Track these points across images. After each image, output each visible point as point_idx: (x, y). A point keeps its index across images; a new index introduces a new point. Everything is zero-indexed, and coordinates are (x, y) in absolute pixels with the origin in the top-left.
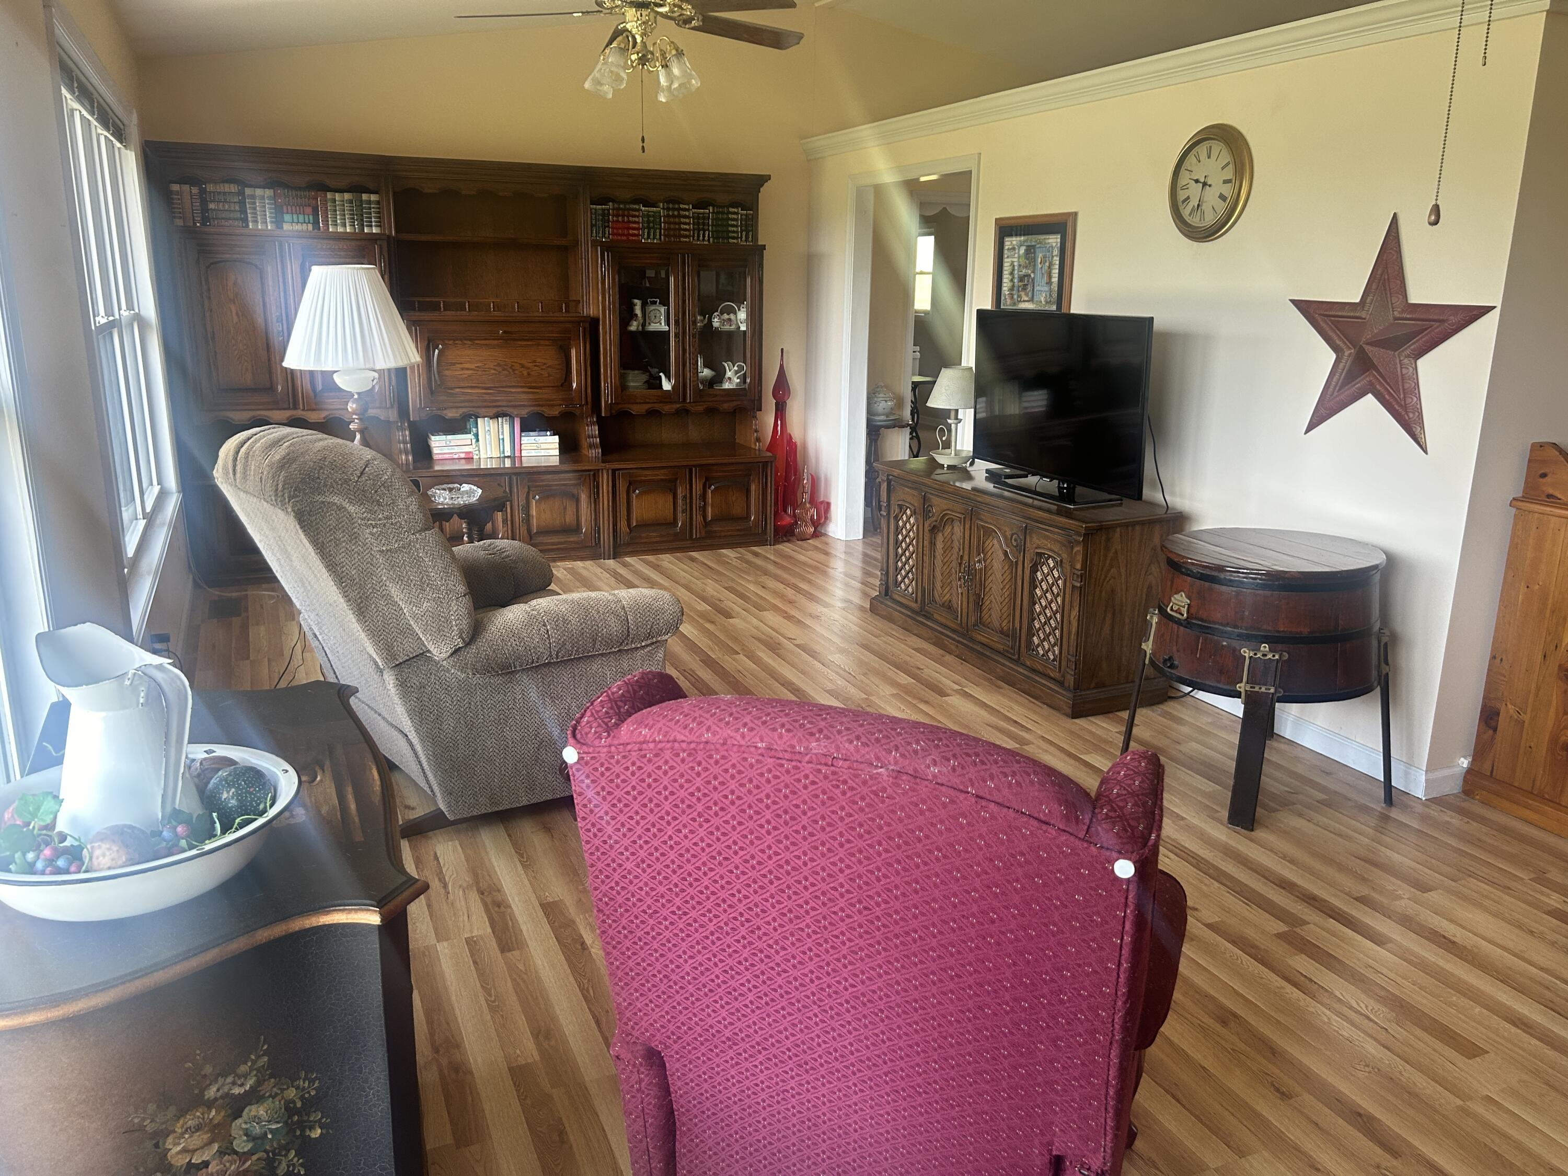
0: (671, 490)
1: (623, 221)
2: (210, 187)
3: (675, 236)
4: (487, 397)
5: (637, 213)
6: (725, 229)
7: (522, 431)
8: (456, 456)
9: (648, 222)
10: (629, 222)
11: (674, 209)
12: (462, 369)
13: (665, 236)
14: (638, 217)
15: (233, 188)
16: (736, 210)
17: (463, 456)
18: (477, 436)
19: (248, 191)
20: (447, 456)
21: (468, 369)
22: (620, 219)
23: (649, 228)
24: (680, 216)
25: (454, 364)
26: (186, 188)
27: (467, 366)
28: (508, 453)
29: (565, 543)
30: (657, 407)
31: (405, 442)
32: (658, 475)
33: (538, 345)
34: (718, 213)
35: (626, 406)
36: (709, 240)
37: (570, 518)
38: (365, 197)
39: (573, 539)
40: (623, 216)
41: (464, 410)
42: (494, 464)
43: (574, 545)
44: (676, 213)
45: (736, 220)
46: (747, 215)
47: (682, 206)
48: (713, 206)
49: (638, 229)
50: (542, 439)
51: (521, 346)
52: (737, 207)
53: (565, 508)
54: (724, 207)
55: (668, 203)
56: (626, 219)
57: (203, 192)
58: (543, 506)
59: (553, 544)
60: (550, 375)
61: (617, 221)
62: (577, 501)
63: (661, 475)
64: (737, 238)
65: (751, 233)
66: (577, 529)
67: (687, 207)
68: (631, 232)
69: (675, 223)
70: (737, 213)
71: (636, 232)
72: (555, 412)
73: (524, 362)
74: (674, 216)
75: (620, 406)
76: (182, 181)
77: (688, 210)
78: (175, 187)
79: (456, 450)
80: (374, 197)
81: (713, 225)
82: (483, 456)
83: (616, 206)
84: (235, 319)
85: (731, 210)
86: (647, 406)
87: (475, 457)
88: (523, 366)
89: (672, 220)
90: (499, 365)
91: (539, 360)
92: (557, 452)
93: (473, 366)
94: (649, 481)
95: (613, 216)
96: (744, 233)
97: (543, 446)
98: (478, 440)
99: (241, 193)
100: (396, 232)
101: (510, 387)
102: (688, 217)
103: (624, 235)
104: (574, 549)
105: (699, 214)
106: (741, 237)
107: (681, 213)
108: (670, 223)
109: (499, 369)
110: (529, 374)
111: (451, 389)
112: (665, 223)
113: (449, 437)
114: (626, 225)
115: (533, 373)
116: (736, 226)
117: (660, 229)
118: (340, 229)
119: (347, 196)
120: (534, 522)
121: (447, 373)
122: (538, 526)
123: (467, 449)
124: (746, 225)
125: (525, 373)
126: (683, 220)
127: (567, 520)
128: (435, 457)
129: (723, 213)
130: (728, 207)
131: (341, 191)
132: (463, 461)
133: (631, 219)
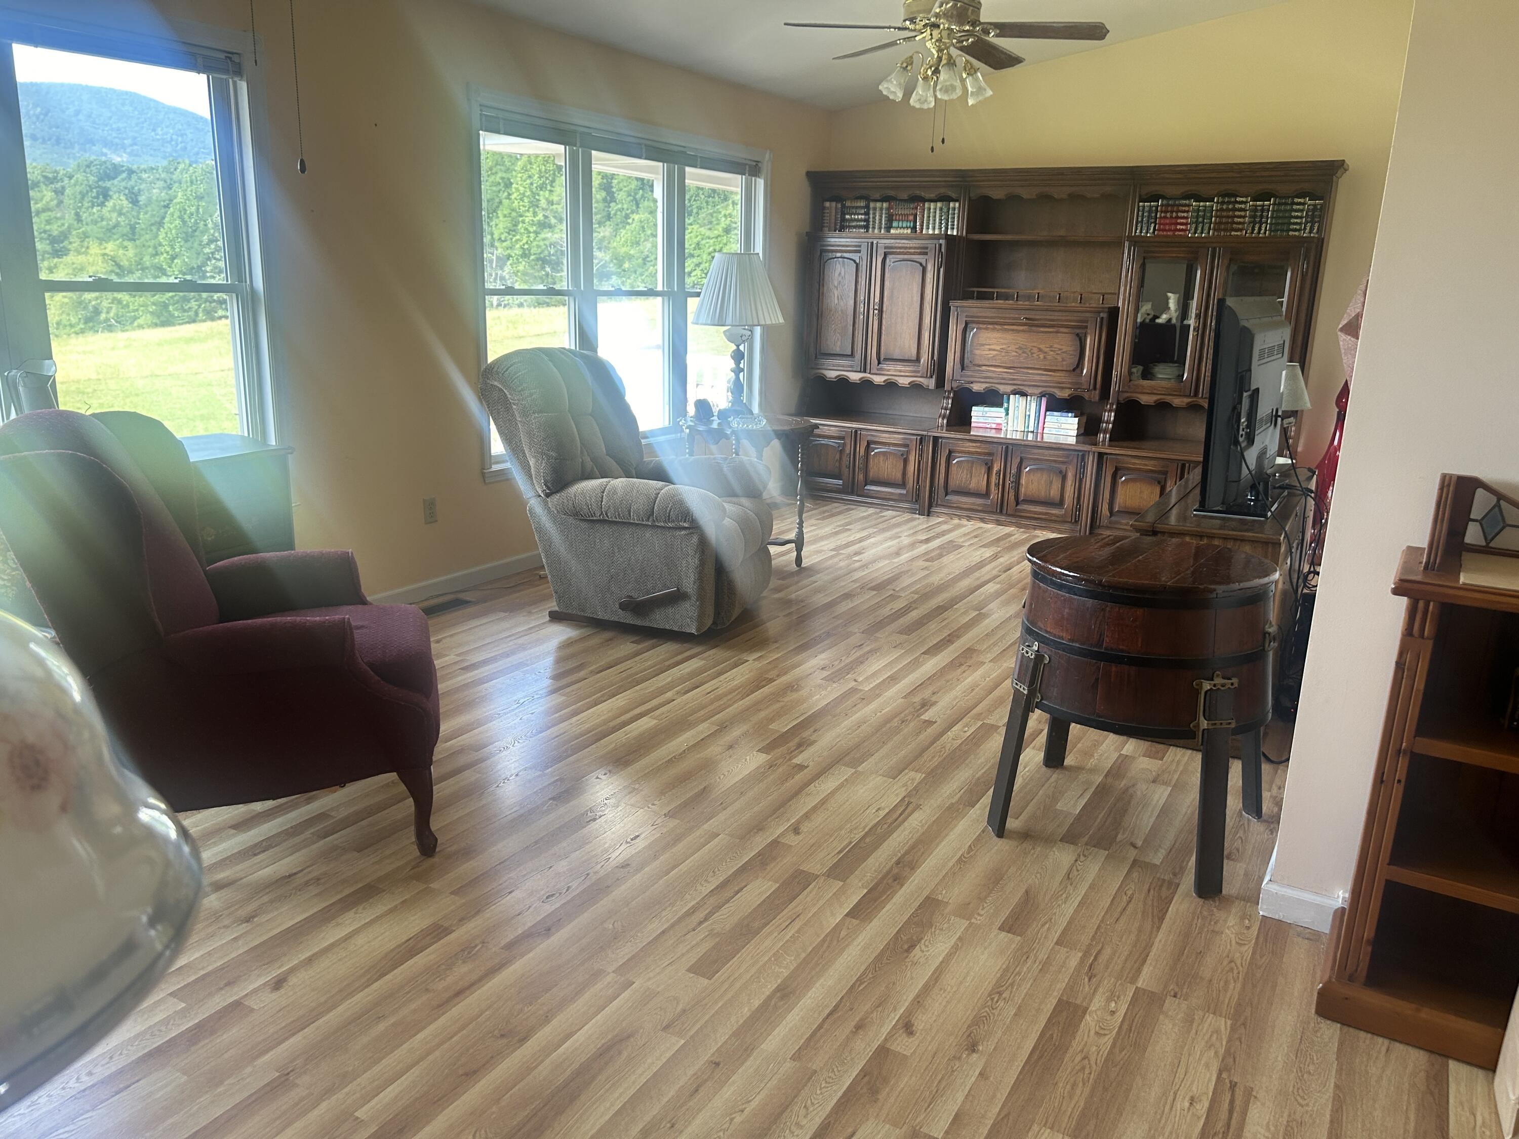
0: (1159, 482)
1: (1171, 217)
2: (848, 204)
3: (1225, 230)
4: (1005, 376)
5: (1187, 209)
6: (1286, 221)
7: (1047, 410)
8: (988, 426)
9: (1197, 217)
10: (1177, 217)
11: (1229, 203)
12: (990, 350)
13: (1214, 230)
14: (1188, 212)
15: (863, 204)
16: (1302, 200)
17: (994, 426)
18: (1007, 410)
19: (872, 205)
20: (981, 425)
21: (994, 350)
22: (1168, 215)
23: (1197, 223)
24: (1234, 210)
25: (983, 345)
26: (834, 204)
27: (992, 347)
28: (1031, 429)
29: (1046, 514)
30: (1168, 399)
31: (946, 409)
32: (1146, 465)
33: (1057, 332)
34: (1280, 204)
35: (1134, 395)
36: (1265, 233)
37: (1055, 492)
38: (952, 205)
39: (1055, 511)
40: (1172, 212)
41: (987, 385)
42: (1018, 436)
43: (1053, 518)
44: (1230, 206)
45: (1302, 211)
46: (1315, 205)
47: (1238, 199)
48: (1276, 197)
49: (1186, 224)
50: (1063, 419)
51: (1042, 332)
52: (1304, 197)
53: (1051, 482)
54: (1289, 197)
55: (1224, 196)
56: (1174, 215)
57: (843, 206)
58: (1032, 477)
59: (1035, 513)
60: (1063, 360)
61: (1165, 217)
62: (1064, 478)
63: (1150, 465)
64: (1299, 230)
65: (1317, 225)
66: (1060, 503)
67: (1244, 199)
68: (1179, 227)
69: (1228, 217)
70: (1304, 204)
71: (1184, 227)
72: (1065, 394)
73: (1042, 347)
74: (1228, 210)
75: (1128, 395)
76: (831, 200)
77: (1245, 203)
78: (827, 204)
79: (990, 420)
80: (957, 205)
81: (1272, 217)
82: (1010, 428)
83: (1165, 202)
84: (836, 301)
85: (1296, 200)
86: (1155, 398)
87: (1004, 429)
88: (1040, 350)
89: (1225, 214)
90: (1020, 348)
91: (1056, 346)
92: (1075, 433)
93: (998, 348)
94: (1139, 470)
95: (1162, 212)
96: (1309, 225)
97: (1063, 426)
98: (1007, 414)
99: (867, 207)
100: (967, 233)
101: (1028, 368)
102: (1244, 210)
103: (1170, 230)
104: (1055, 521)
105: (1256, 206)
106: (1305, 229)
107: (1237, 206)
108: (1221, 217)
109: (1020, 352)
110: (1045, 358)
111: (980, 366)
112: (1216, 217)
113: (987, 409)
114: (1173, 221)
115: (1049, 357)
116: (1301, 217)
117: (1211, 223)
118: (931, 232)
119: (939, 204)
120: (1023, 490)
121: (977, 352)
122: (1025, 495)
123: (998, 421)
124: (1313, 216)
125: (1042, 356)
126: (1237, 213)
127: (1052, 492)
128: (973, 425)
129: (1286, 204)
130: (1293, 197)
131: (935, 201)
132: (994, 431)
133: (1180, 214)
